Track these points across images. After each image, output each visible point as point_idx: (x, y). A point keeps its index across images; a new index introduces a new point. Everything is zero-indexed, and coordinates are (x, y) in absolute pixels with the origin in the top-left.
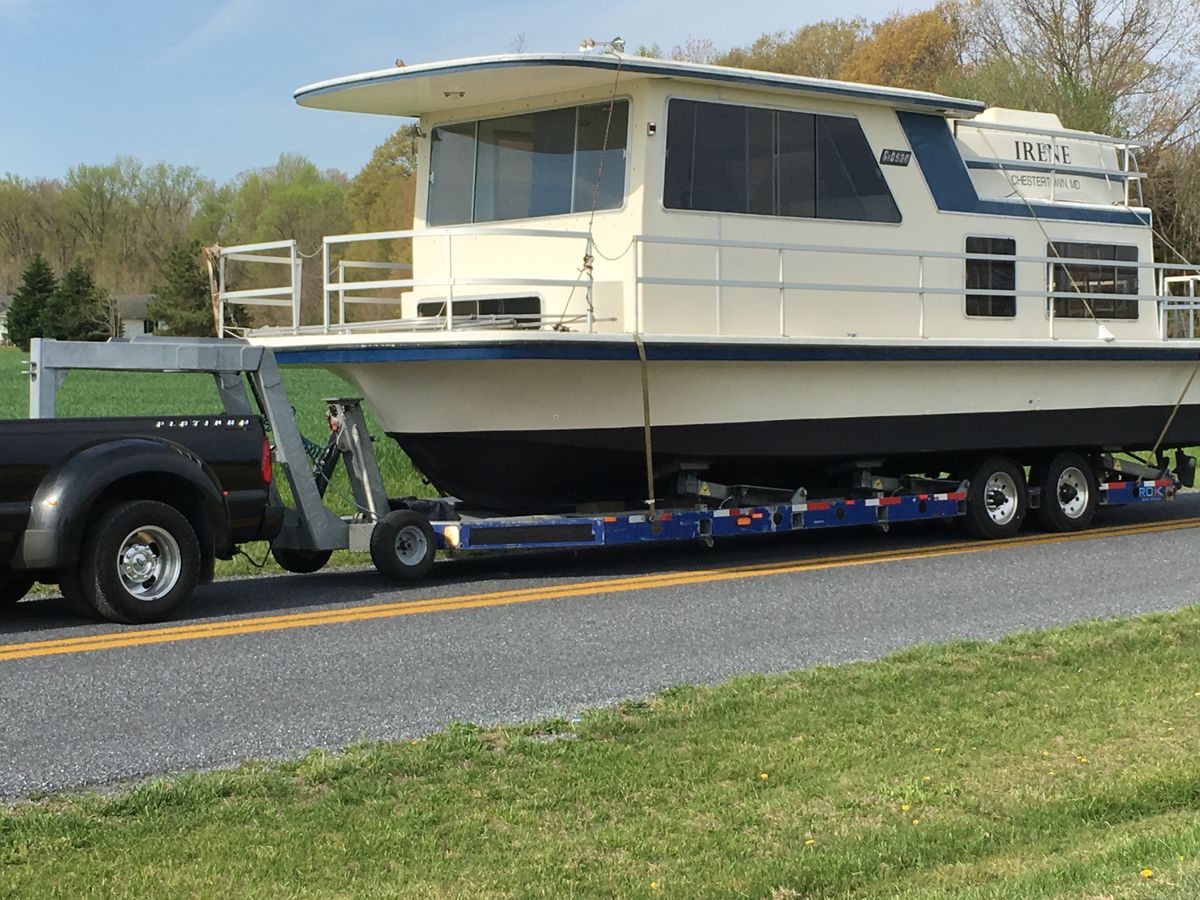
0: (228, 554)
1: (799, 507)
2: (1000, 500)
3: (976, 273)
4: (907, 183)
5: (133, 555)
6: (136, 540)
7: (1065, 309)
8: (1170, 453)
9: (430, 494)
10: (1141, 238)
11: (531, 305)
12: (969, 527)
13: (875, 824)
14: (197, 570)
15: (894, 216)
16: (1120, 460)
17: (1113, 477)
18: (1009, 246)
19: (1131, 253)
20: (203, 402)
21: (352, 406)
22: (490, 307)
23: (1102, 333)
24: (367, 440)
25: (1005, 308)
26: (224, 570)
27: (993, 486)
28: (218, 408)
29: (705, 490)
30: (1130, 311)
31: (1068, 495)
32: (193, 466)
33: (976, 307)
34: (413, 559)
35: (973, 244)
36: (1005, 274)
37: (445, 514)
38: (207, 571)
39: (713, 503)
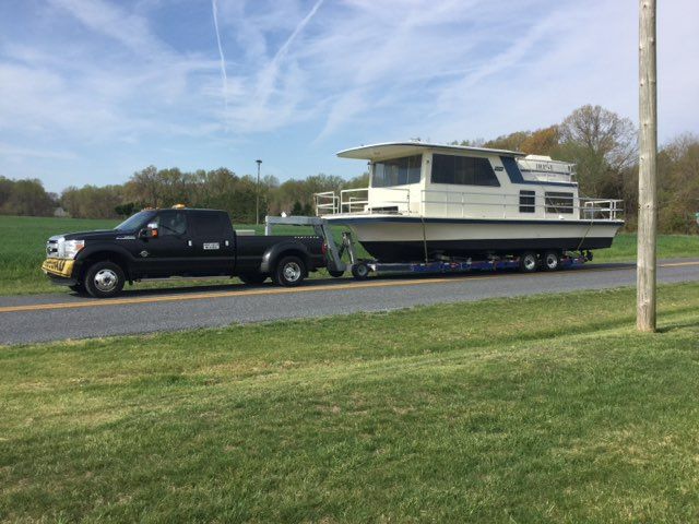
0: (314, 271)
1: (469, 263)
2: (529, 263)
3: (522, 200)
4: (502, 176)
5: (289, 270)
6: (289, 266)
7: (551, 210)
8: (585, 251)
9: (369, 257)
10: (575, 191)
11: (396, 208)
12: (520, 270)
13: (458, 338)
14: (305, 274)
15: (497, 184)
16: (567, 253)
17: (565, 257)
18: (533, 193)
19: (571, 195)
20: (310, 233)
21: (348, 234)
22: (385, 209)
23: (560, 217)
24: (352, 243)
25: (532, 210)
26: (312, 275)
27: (527, 259)
28: (313, 233)
29: (443, 258)
30: (571, 211)
31: (551, 262)
32: (304, 248)
33: (522, 210)
34: (362, 274)
35: (522, 192)
36: (532, 201)
37: (372, 262)
38: (307, 275)
39: (445, 261)
